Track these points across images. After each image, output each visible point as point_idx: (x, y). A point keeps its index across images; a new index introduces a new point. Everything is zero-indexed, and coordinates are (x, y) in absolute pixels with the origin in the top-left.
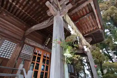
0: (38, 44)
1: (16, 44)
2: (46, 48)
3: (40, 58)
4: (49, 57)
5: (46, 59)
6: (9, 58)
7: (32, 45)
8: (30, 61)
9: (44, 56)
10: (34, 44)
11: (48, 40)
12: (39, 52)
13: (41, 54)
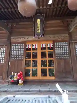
0: (26, 37)
1: (5, 48)
2: (40, 36)
7: (20, 41)
8: (22, 60)
10: (22, 40)
11: (37, 24)
12: (33, 46)
13: (37, 47)
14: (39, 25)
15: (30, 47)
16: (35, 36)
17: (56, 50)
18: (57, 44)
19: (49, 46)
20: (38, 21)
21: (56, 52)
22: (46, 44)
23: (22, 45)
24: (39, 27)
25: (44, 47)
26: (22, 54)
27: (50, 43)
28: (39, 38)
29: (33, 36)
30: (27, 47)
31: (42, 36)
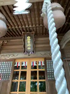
0: (16, 54)
2: (31, 53)
7: (8, 59)
8: (8, 81)
10: (11, 57)
11: (27, 41)
12: (22, 64)
13: (26, 65)
15: (19, 65)
16: (25, 53)
17: (48, 69)
18: (48, 62)
19: (40, 64)
20: (29, 38)
21: (48, 71)
22: (37, 62)
23: (11, 63)
24: (29, 44)
25: (35, 65)
26: (9, 74)
28: (29, 55)
29: (23, 52)
30: (16, 65)
31: (33, 53)
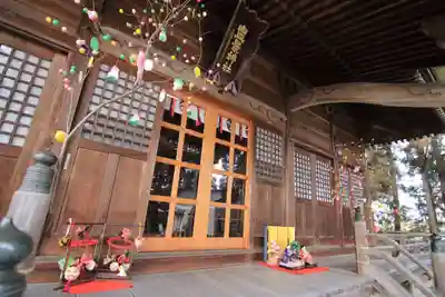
1: (46, 64)
3: (201, 140)
4: (244, 135)
5: (232, 146)
6: (19, 142)
8: (143, 157)
9: (218, 130)
11: (233, 40)
13: (202, 120)
14: (237, 46)
15: (177, 110)
19: (237, 132)
20: (243, 29)
22: (230, 121)
24: (234, 53)
25: (225, 128)
27: (243, 120)
28: (221, 92)
31: (234, 90)
